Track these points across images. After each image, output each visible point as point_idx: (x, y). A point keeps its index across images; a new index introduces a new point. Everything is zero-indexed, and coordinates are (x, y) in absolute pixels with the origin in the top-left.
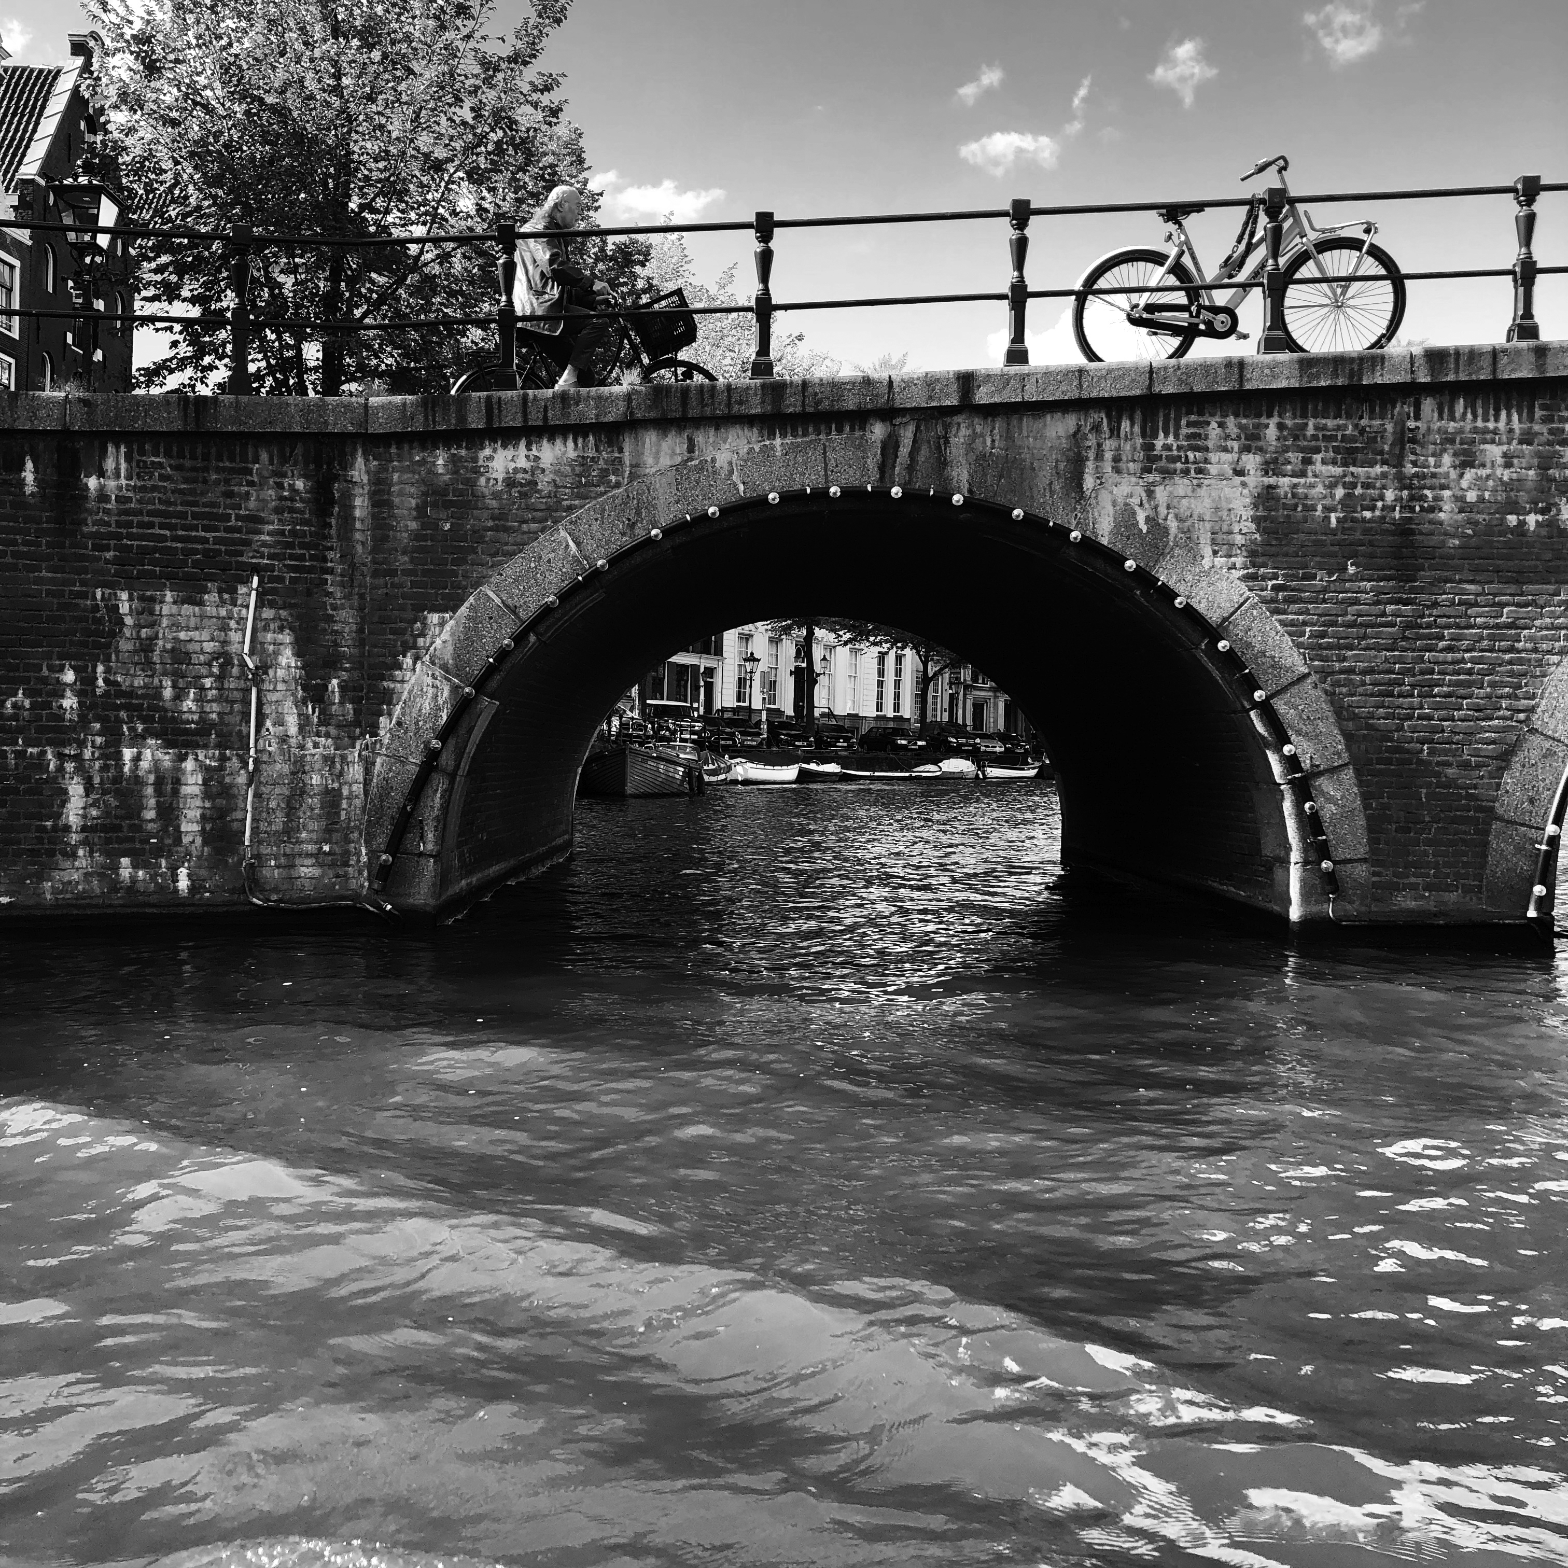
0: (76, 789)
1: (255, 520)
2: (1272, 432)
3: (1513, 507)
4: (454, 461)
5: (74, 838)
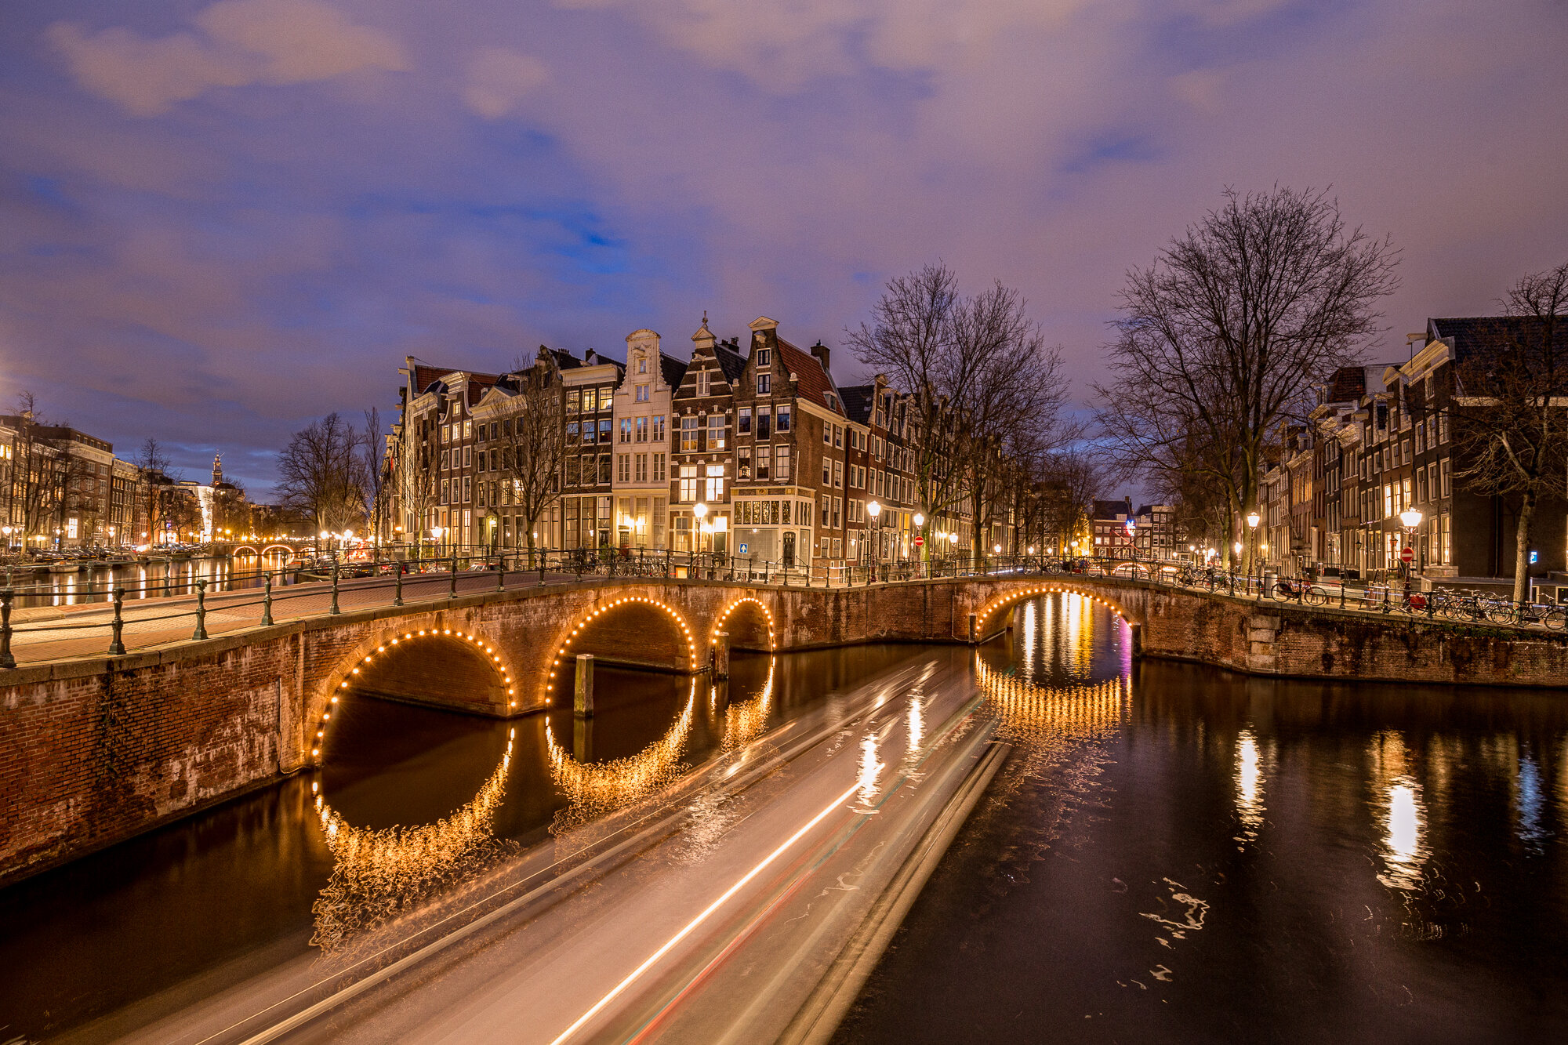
0: (240, 753)
1: (279, 661)
2: (503, 610)
3: (542, 621)
4: (327, 635)
5: (240, 769)
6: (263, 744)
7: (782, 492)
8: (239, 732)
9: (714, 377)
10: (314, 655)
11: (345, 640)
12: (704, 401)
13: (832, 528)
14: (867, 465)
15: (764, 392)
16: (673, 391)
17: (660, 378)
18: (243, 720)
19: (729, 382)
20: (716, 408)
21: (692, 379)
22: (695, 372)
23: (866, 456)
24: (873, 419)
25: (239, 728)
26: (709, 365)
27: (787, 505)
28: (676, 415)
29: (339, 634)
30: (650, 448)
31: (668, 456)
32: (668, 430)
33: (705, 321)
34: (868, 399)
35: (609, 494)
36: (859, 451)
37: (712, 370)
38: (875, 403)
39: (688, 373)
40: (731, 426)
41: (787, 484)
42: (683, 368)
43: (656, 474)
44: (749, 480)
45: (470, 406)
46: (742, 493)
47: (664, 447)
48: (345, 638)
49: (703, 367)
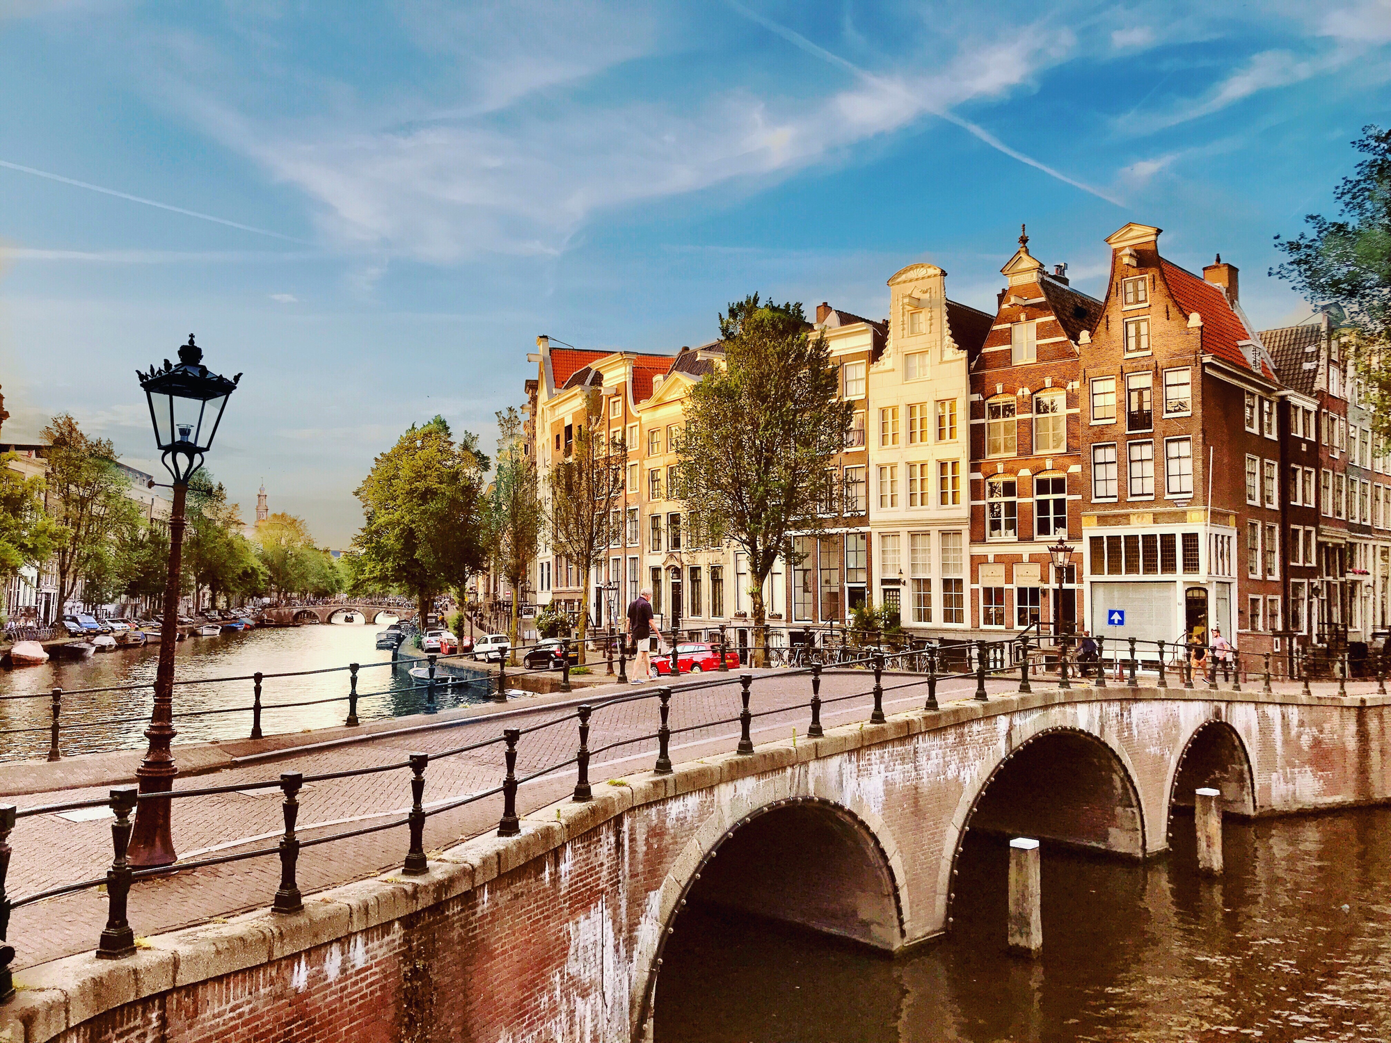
6: (585, 1017)
7: (1181, 517)
8: (558, 999)
9: (1042, 332)
10: (641, 848)
11: (681, 820)
12: (1027, 370)
13: (1264, 576)
14: (1317, 465)
15: (1139, 349)
16: (970, 359)
17: (948, 340)
18: (562, 977)
19: (1070, 337)
20: (1048, 382)
21: (1006, 337)
22: (1008, 325)
23: (1315, 447)
24: (1320, 384)
25: (558, 992)
26: (1033, 311)
27: (1191, 540)
28: (976, 397)
29: (674, 808)
30: (931, 451)
31: (964, 465)
32: (962, 424)
33: (1024, 240)
34: (1309, 349)
35: (863, 529)
36: (1303, 440)
37: (1039, 320)
38: (1324, 354)
39: (995, 328)
40: (1076, 411)
41: (1189, 504)
42: (986, 321)
43: (944, 495)
44: (1115, 500)
45: (636, 401)
46: (1102, 520)
47: (959, 448)
48: (681, 816)
49: (1023, 317)
